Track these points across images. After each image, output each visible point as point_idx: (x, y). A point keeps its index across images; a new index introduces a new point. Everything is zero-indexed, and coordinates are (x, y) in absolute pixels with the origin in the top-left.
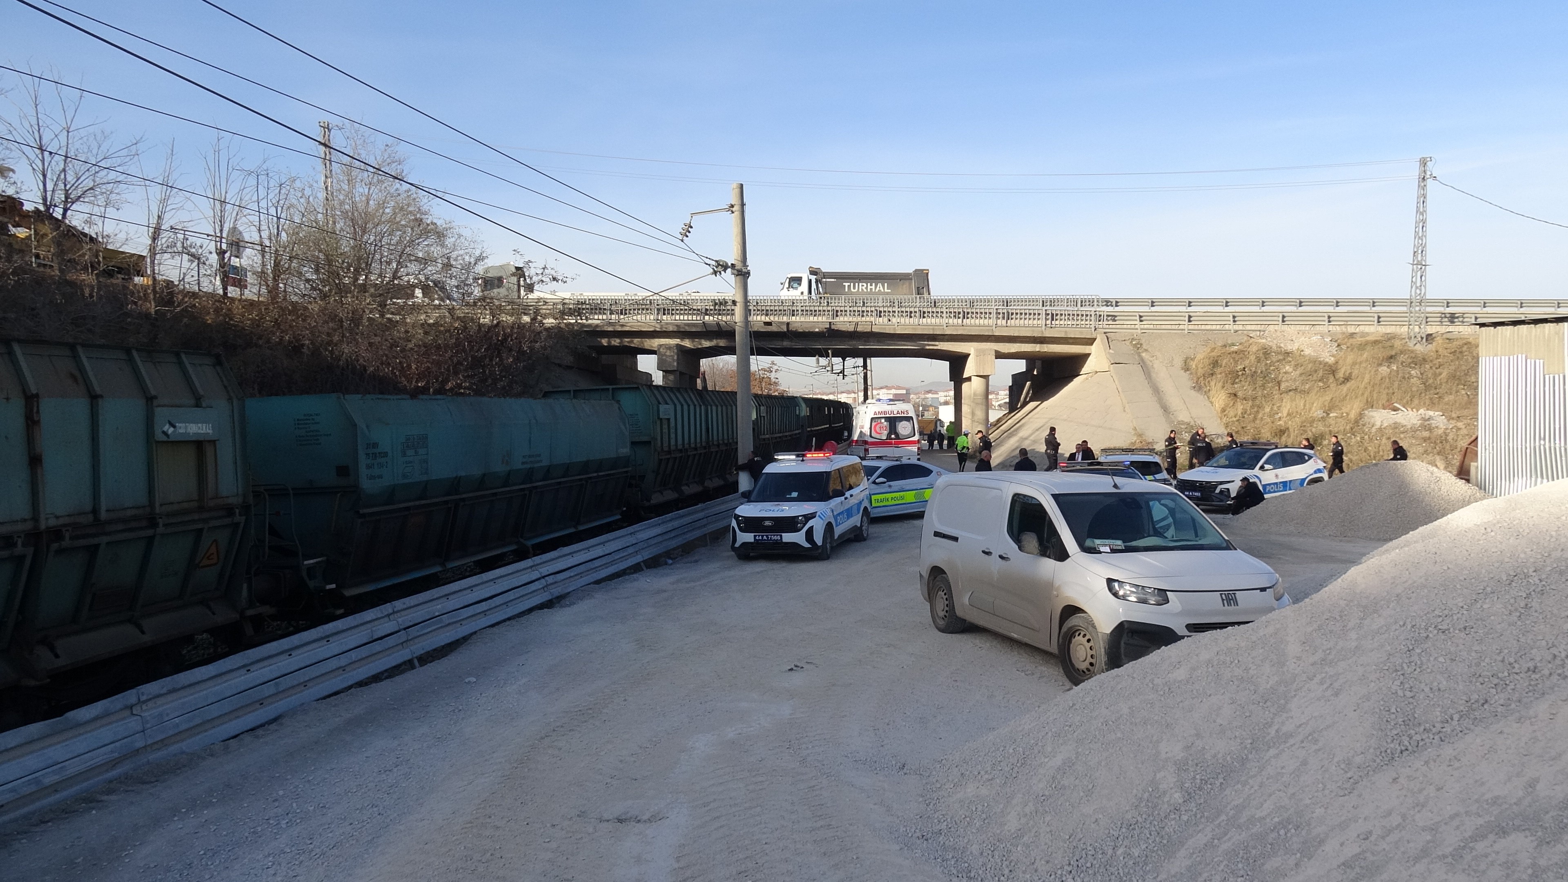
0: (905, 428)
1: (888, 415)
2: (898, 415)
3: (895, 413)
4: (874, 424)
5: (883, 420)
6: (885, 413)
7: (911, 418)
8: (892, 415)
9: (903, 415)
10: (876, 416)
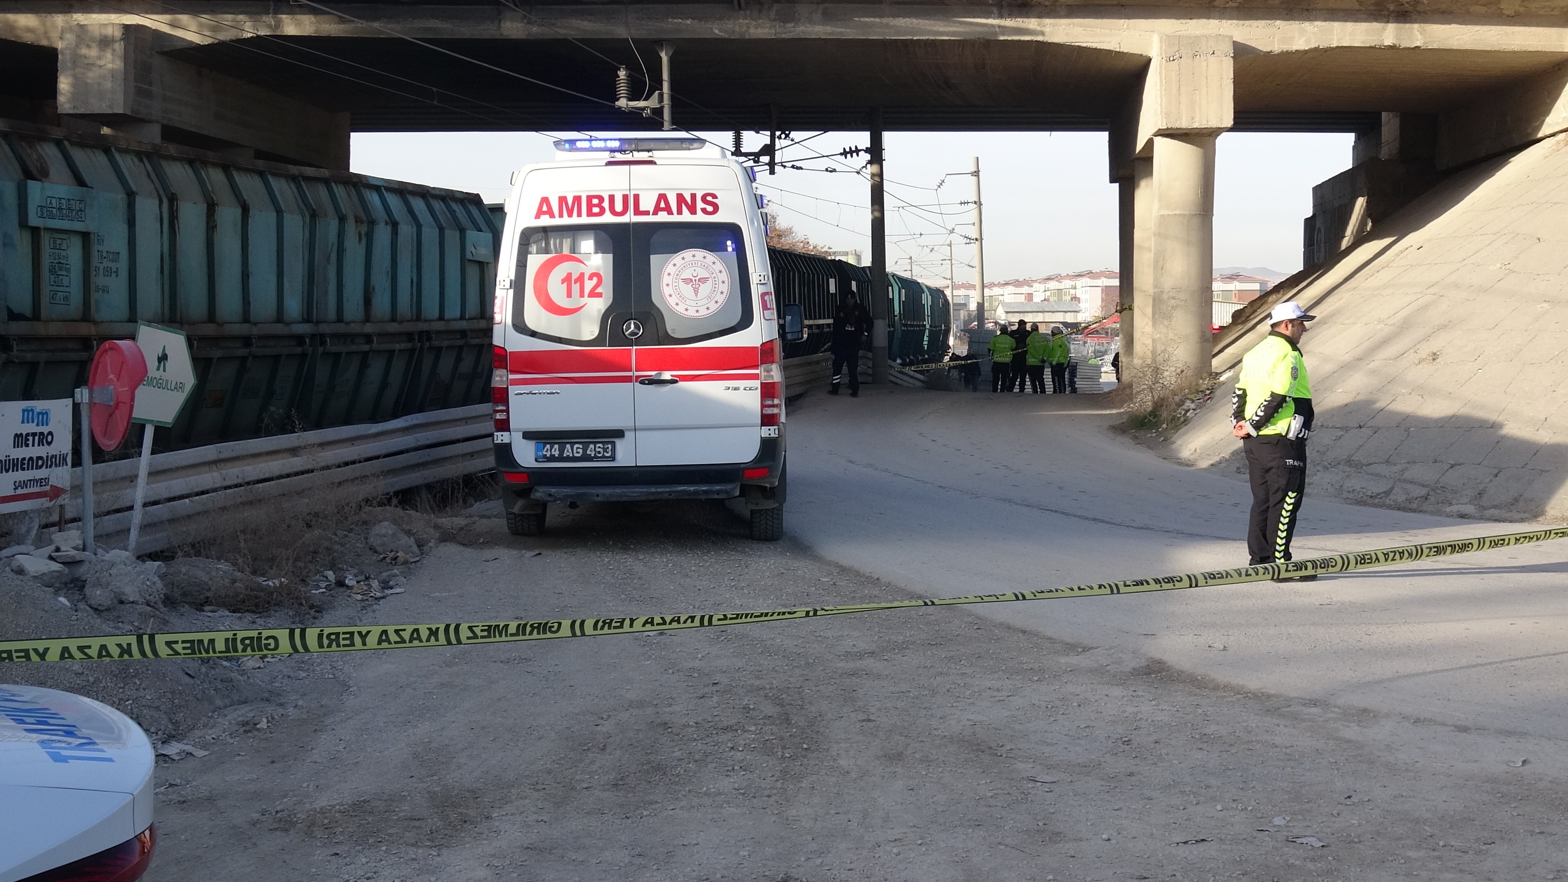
0: (696, 283)
1: (608, 218)
2: (663, 217)
3: (648, 203)
4: (535, 261)
5: (587, 245)
6: (595, 203)
7: (733, 231)
8: (630, 218)
9: (686, 217)
10: (545, 221)
